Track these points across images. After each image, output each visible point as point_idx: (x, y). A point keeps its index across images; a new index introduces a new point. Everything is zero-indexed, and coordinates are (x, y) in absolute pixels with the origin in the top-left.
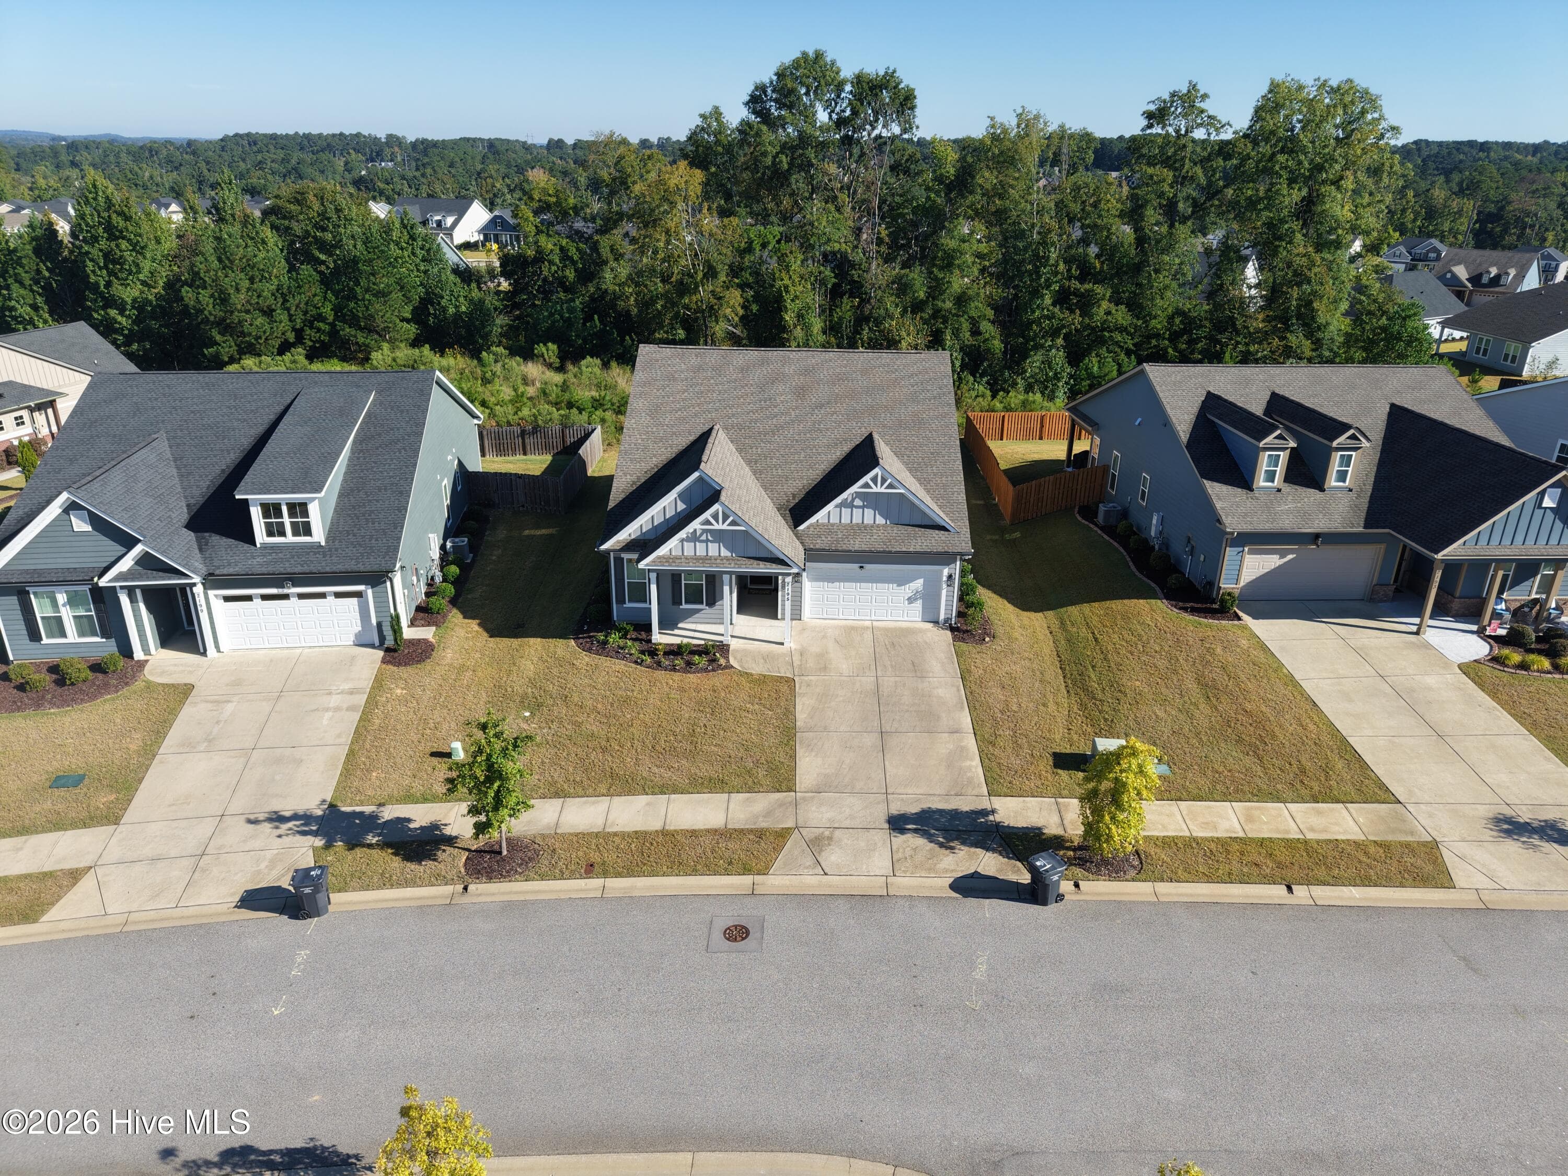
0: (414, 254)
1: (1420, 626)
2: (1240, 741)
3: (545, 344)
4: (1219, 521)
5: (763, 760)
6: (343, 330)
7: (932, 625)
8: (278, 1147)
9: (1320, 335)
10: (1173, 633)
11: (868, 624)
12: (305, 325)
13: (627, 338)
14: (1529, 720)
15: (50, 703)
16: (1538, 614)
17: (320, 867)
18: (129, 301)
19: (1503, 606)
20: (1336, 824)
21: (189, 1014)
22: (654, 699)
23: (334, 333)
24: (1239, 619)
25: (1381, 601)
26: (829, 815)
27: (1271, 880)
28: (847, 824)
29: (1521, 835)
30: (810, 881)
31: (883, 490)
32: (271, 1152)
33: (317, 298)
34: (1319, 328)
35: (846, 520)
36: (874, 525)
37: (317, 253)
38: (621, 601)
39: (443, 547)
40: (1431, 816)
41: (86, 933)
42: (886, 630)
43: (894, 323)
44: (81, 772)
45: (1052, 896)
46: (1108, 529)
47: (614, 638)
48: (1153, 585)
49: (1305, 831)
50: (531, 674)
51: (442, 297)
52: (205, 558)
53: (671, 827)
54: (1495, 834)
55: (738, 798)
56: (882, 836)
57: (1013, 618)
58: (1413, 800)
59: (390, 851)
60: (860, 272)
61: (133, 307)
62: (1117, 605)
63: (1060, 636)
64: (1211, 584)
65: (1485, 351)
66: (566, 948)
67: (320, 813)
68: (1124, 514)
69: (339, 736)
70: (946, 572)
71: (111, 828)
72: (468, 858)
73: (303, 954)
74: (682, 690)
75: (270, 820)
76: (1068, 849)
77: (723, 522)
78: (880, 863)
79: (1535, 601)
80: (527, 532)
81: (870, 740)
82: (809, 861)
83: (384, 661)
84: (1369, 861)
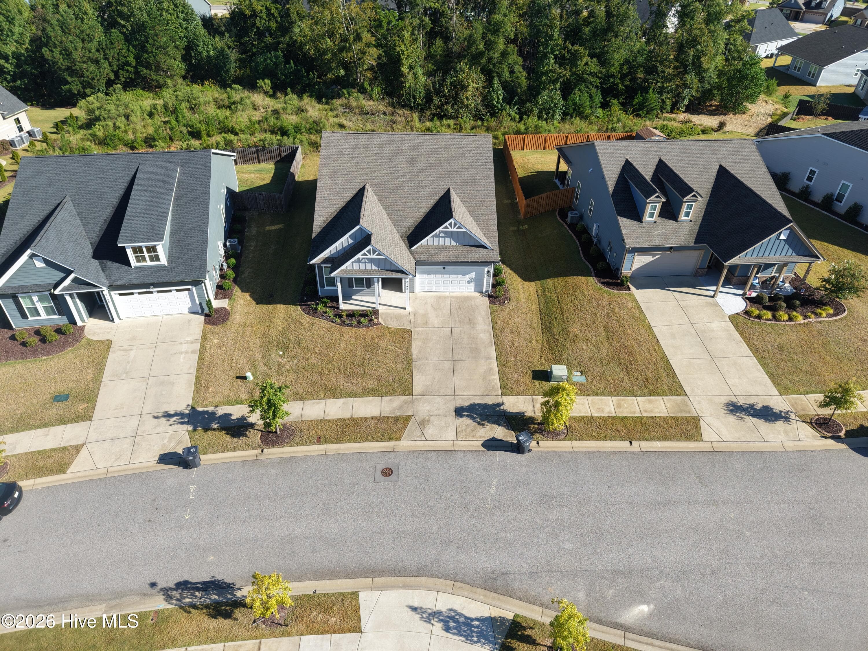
0: (178, 17)
1: (715, 291)
2: (620, 363)
3: (263, 80)
4: (623, 240)
5: (397, 378)
6: (142, 71)
7: (479, 294)
8: (199, 581)
9: (704, 75)
10: (596, 299)
11: (447, 294)
12: (119, 69)
13: (311, 73)
14: (755, 348)
15: (41, 353)
16: (774, 283)
17: (194, 447)
18: (10, 54)
19: (757, 281)
20: (657, 408)
21: (148, 519)
22: (343, 345)
23: (137, 72)
24: (629, 289)
25: (700, 276)
26: (428, 408)
27: (622, 439)
28: (436, 413)
29: (737, 412)
30: (419, 444)
31: (455, 230)
32: (197, 583)
33: (124, 51)
34: (704, 71)
35: (436, 243)
36: (450, 246)
37: (119, 20)
38: (322, 286)
39: (225, 245)
40: (699, 402)
41: (90, 478)
42: (457, 298)
43: (465, 75)
44: (66, 393)
45: (526, 450)
46: (572, 227)
47: (321, 308)
48: (590, 267)
49: (643, 412)
50: (280, 328)
51: (198, 46)
52: (106, 276)
53: (355, 416)
54: (726, 412)
55: (386, 399)
56: (452, 419)
57: (520, 286)
58: (693, 394)
59: (224, 432)
60: (446, 19)
61: (13, 57)
62: (571, 280)
63: (542, 298)
64: (618, 269)
65: (799, 68)
66: (311, 482)
67: (187, 412)
68: (581, 218)
69: (190, 368)
70: (486, 269)
71: (88, 422)
72: (261, 435)
73: (193, 488)
74: (356, 338)
75: (164, 416)
76: (535, 424)
77: (373, 254)
78: (451, 434)
79: (774, 277)
80: (267, 228)
81: (447, 365)
82: (419, 433)
83: (205, 323)
84: (667, 428)
